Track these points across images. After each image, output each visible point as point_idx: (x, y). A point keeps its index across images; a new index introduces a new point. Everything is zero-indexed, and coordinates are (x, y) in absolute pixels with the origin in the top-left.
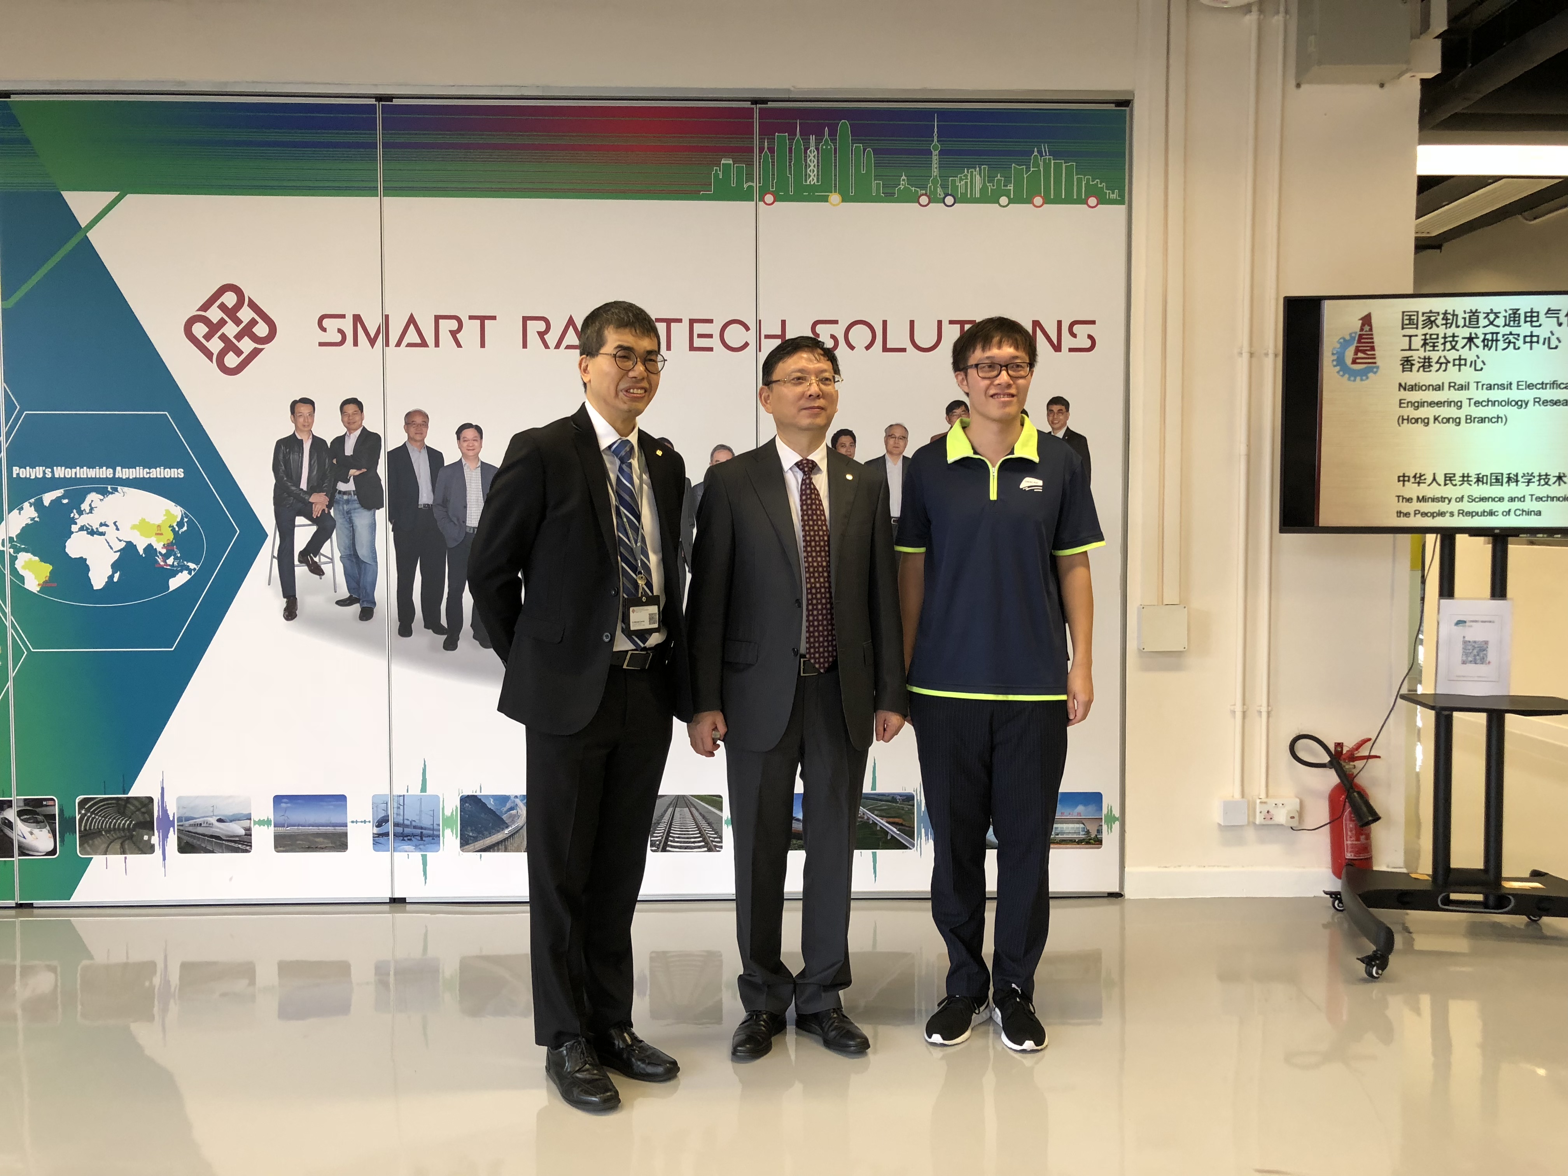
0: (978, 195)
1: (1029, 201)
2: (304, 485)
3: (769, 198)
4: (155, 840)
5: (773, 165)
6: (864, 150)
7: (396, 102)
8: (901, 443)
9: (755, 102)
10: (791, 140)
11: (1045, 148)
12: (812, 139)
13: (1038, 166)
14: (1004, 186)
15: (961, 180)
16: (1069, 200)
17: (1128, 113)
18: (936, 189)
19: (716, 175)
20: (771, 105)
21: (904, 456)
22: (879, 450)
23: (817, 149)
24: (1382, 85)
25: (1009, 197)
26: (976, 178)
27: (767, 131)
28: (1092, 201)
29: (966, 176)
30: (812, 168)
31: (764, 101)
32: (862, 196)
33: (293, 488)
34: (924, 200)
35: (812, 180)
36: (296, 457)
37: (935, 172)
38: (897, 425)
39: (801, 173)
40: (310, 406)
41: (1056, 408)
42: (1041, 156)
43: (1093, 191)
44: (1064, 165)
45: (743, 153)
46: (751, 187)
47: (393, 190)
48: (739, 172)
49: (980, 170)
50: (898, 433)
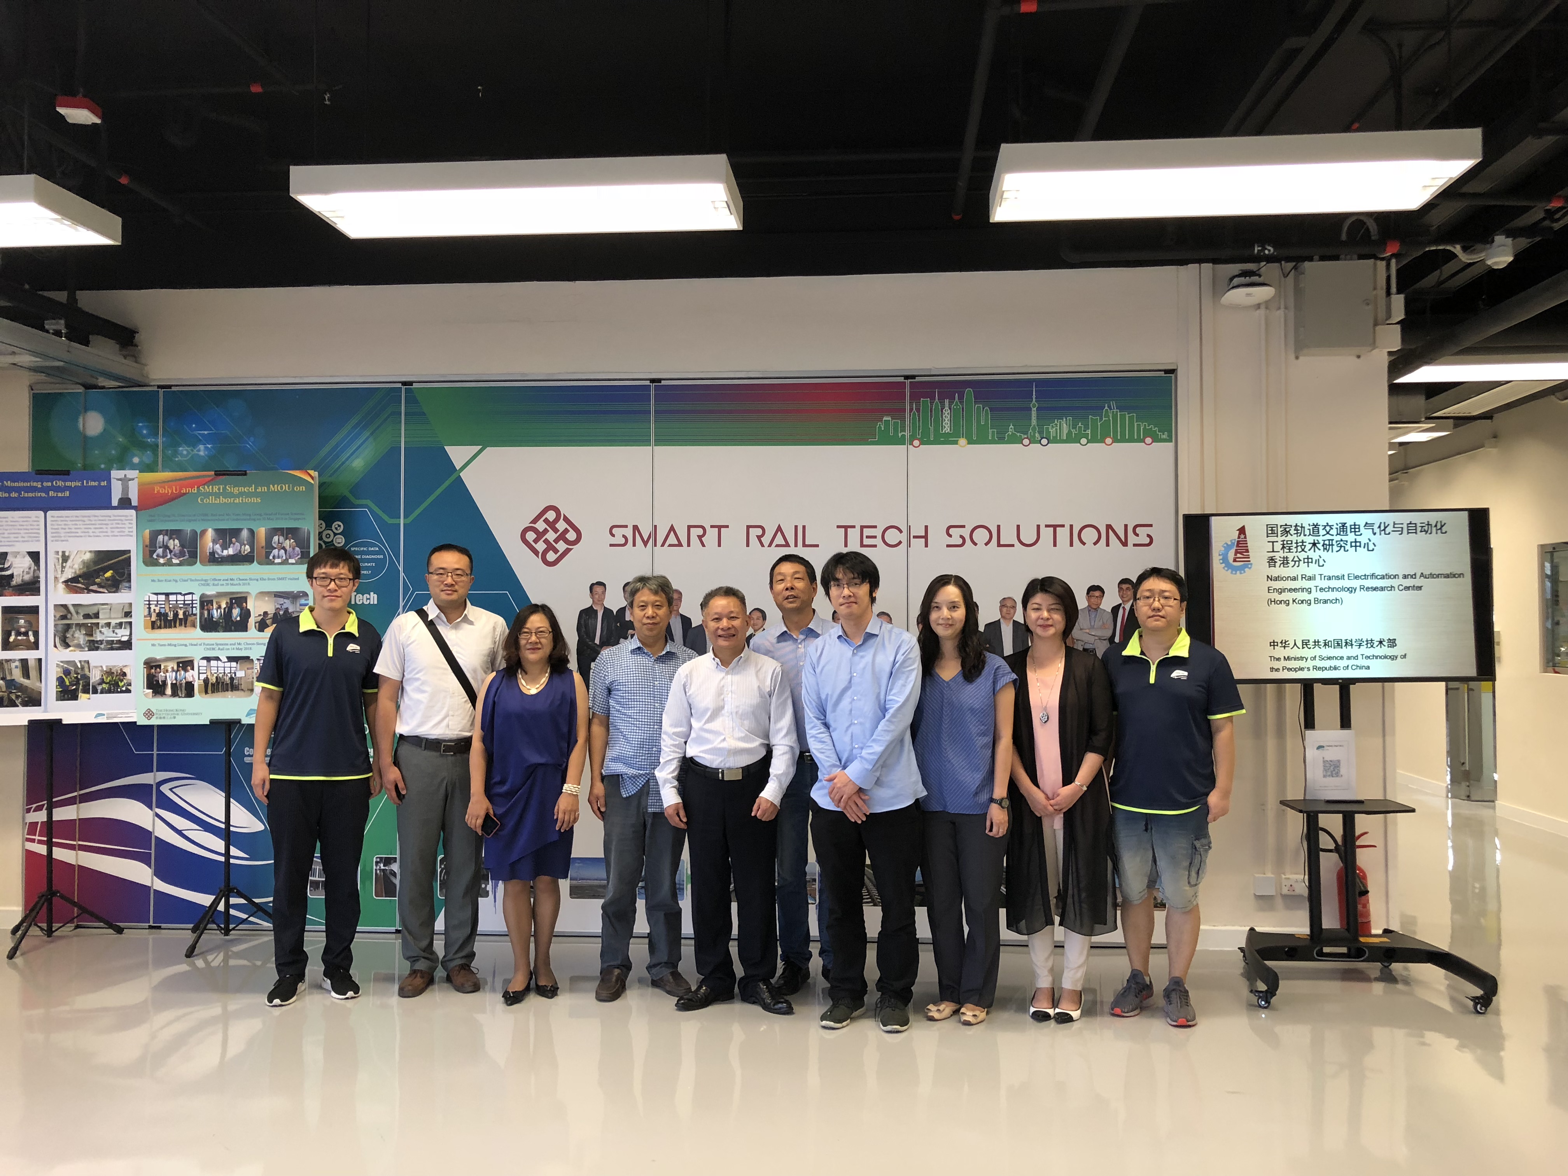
0: (1065, 438)
1: (1102, 441)
2: (597, 641)
3: (916, 443)
4: (489, 888)
5: (919, 420)
6: (983, 408)
7: (663, 383)
8: (1012, 611)
9: (907, 377)
10: (932, 403)
11: (1113, 404)
12: (947, 402)
13: (1109, 417)
14: (1084, 431)
15: (1053, 427)
16: (1131, 440)
17: (1173, 378)
18: (1035, 433)
19: (880, 427)
20: (918, 379)
21: (1014, 621)
22: (996, 616)
23: (950, 409)
24: (1359, 357)
25: (1087, 439)
26: (1064, 426)
27: (915, 397)
28: (1149, 440)
29: (1056, 425)
30: (946, 421)
31: (913, 377)
32: (982, 439)
33: (590, 643)
34: (1026, 442)
35: (947, 429)
36: (593, 622)
37: (1034, 421)
38: (1010, 598)
39: (938, 424)
40: (602, 587)
41: (1124, 586)
42: (1111, 409)
43: (1148, 433)
44: (1127, 416)
45: (899, 413)
46: (903, 436)
47: (660, 442)
48: (896, 424)
49: (1066, 420)
50: (1009, 604)
